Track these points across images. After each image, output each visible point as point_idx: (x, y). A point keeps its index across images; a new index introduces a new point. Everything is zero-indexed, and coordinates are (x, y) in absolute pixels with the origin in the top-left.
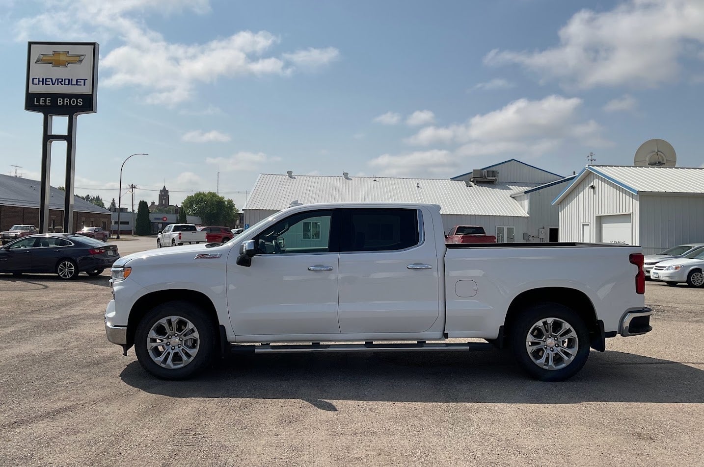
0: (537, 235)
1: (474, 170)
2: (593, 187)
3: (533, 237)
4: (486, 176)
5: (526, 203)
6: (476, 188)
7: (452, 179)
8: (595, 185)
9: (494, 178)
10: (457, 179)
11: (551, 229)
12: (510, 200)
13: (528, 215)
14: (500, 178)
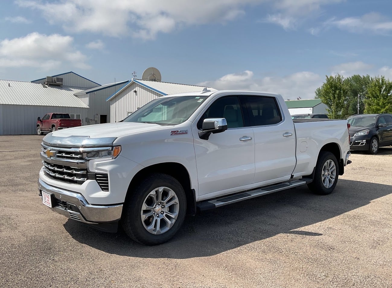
0: (93, 118)
1: (47, 77)
2: (135, 92)
3: (91, 120)
4: (56, 81)
5: (87, 100)
6: (50, 89)
7: (32, 82)
8: (136, 90)
9: (61, 83)
10: (35, 82)
11: (101, 115)
12: (74, 97)
13: (88, 107)
14: (65, 83)
